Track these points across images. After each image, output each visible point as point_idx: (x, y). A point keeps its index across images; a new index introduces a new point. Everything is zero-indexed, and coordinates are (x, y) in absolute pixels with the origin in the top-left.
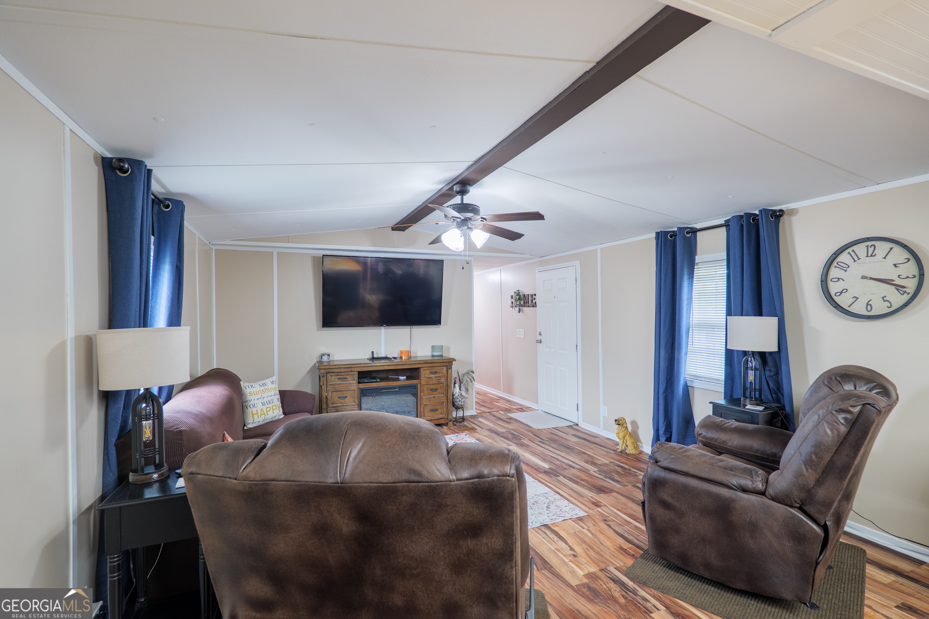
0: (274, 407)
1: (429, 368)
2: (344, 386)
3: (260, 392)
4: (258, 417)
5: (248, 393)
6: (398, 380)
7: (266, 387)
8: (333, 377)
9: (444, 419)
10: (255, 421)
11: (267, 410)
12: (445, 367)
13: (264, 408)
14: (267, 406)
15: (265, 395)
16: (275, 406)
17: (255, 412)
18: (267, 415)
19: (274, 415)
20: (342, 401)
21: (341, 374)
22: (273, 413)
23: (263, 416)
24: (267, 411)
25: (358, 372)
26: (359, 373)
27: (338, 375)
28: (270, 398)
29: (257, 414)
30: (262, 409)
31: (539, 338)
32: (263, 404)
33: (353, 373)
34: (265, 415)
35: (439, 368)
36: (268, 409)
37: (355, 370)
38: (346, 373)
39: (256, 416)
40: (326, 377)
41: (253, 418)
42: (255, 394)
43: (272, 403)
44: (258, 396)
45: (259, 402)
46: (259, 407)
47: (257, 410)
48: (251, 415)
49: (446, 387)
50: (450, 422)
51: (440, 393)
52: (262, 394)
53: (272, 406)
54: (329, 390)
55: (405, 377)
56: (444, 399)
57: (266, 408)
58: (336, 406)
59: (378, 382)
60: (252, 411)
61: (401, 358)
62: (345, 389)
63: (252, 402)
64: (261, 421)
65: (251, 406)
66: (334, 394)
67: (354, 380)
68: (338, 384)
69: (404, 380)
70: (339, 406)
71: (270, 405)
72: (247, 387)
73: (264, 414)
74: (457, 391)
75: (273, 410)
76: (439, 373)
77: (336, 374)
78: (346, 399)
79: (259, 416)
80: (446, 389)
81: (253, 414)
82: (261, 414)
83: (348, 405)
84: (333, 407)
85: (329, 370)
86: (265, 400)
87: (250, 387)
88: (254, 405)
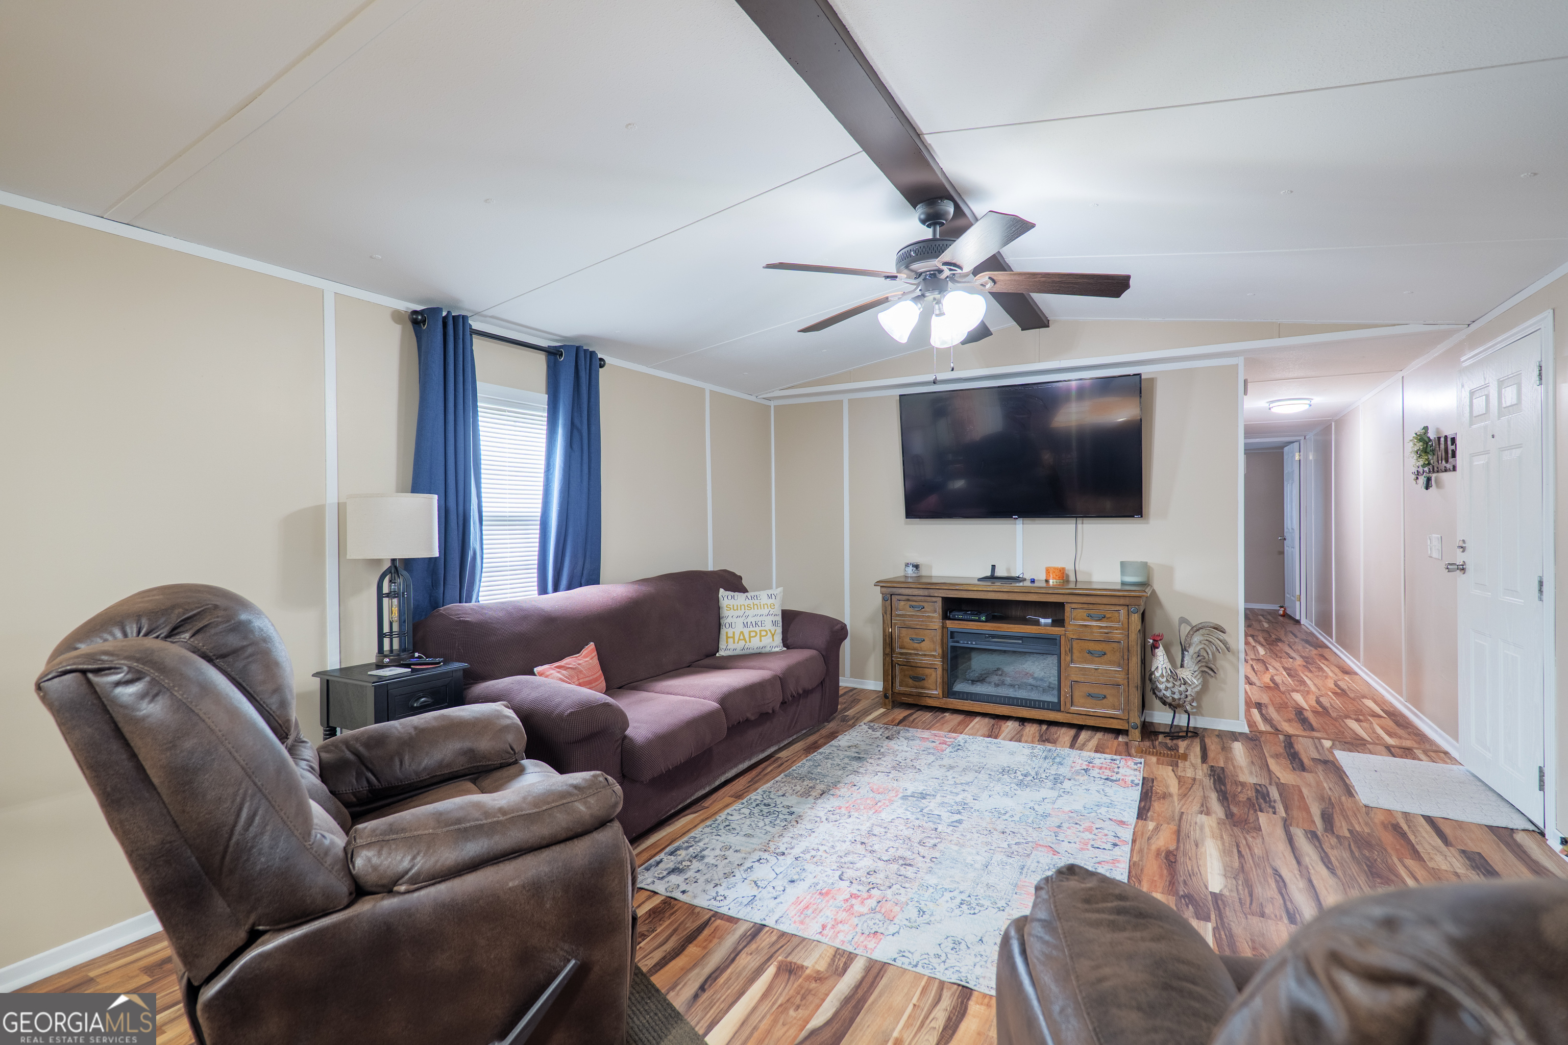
0: (764, 633)
1: (1085, 606)
2: (919, 621)
3: (743, 607)
4: (734, 643)
5: (725, 606)
6: (1037, 623)
7: (756, 602)
8: (902, 603)
9: (1119, 721)
10: (728, 647)
11: (750, 634)
12: (1124, 607)
13: (746, 631)
14: (751, 629)
15: (751, 613)
16: (766, 631)
17: (730, 635)
18: (750, 642)
19: (761, 645)
20: (916, 645)
21: (914, 598)
22: (761, 641)
23: (742, 643)
24: (750, 637)
25: (943, 598)
26: (946, 600)
27: (908, 600)
28: (758, 619)
29: (733, 638)
30: (742, 633)
31: (1460, 558)
32: (745, 625)
33: (934, 599)
34: (746, 642)
35: (1108, 607)
36: (753, 634)
37: (936, 595)
38: (923, 598)
39: (730, 640)
40: (889, 601)
41: (727, 642)
42: (735, 608)
43: (760, 625)
44: (740, 613)
45: (741, 620)
46: (738, 628)
47: (734, 633)
48: (725, 637)
49: (1126, 651)
50: (1133, 730)
51: (1111, 663)
52: (746, 611)
53: (760, 631)
54: (895, 624)
55: (1049, 621)
56: (1120, 678)
57: (750, 632)
58: (906, 654)
59: (983, 621)
60: (727, 633)
61: (1047, 581)
62: (921, 625)
63: (729, 620)
64: (739, 649)
65: (727, 625)
66: (904, 631)
67: (935, 611)
68: (909, 615)
69: (1046, 625)
70: (910, 654)
71: (757, 629)
72: (725, 598)
73: (744, 639)
74: (1160, 666)
75: (761, 636)
76: (1108, 618)
77: (907, 597)
78: (923, 644)
79: (736, 641)
80: (1126, 657)
81: (727, 638)
82: (739, 640)
83: (925, 655)
84: (901, 654)
85: (894, 590)
86: (749, 620)
87: (730, 597)
88: (730, 625)
